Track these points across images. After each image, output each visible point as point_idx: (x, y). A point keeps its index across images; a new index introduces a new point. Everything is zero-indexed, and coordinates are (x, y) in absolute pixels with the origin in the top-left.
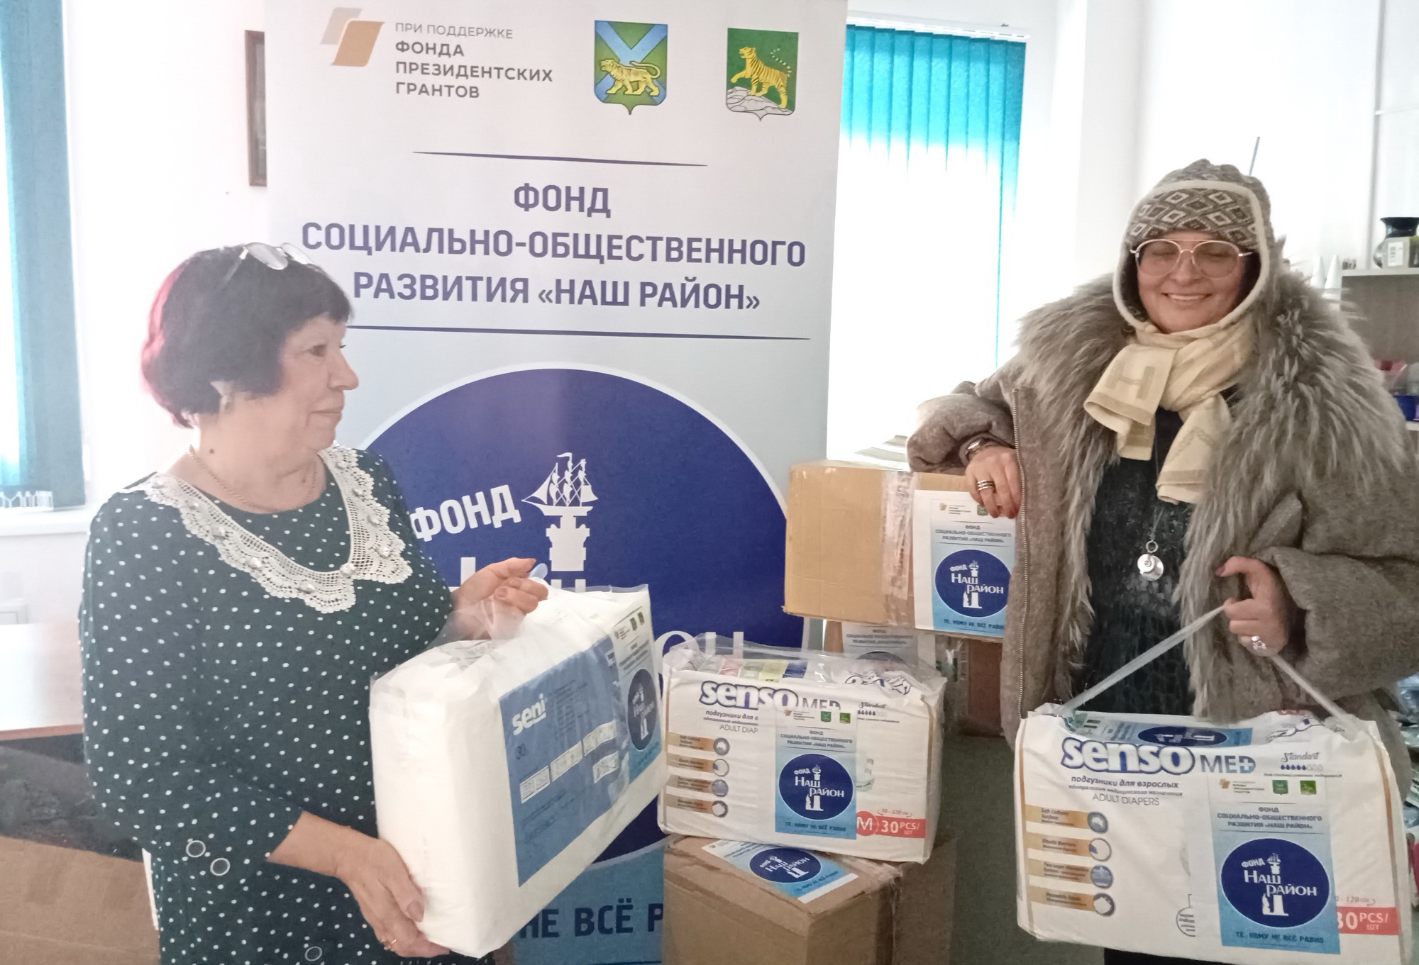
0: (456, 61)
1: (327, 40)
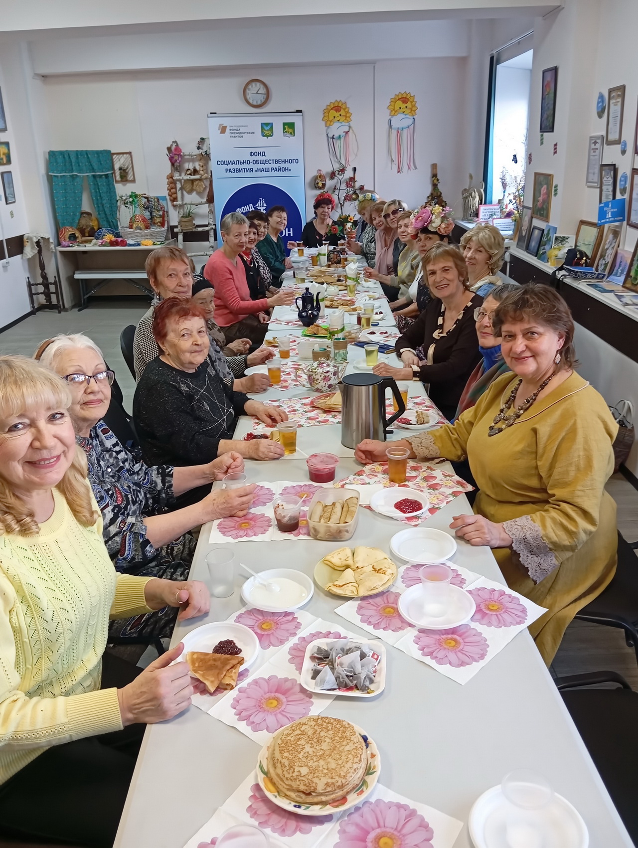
0: (239, 131)
1: (219, 129)
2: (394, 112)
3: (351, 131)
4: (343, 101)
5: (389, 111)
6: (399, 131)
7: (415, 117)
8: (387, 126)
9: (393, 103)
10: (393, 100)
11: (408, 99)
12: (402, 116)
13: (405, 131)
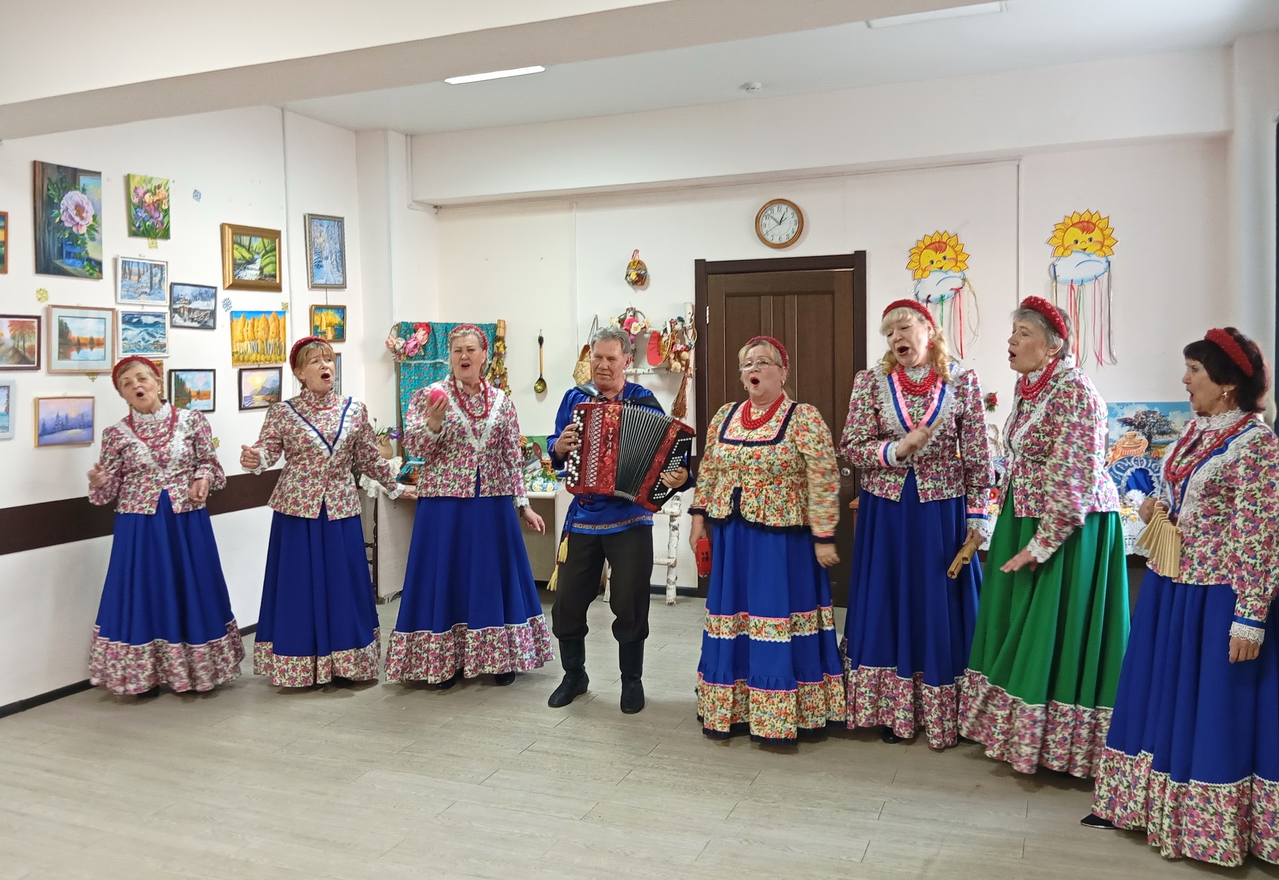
2: (1061, 249)
3: (966, 288)
4: (951, 233)
5: (1050, 249)
6: (1076, 287)
7: (1110, 258)
8: (1048, 278)
9: (1060, 234)
10: (1059, 227)
11: (1094, 225)
12: (1082, 257)
13: (1089, 287)
